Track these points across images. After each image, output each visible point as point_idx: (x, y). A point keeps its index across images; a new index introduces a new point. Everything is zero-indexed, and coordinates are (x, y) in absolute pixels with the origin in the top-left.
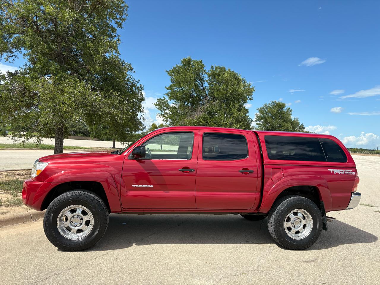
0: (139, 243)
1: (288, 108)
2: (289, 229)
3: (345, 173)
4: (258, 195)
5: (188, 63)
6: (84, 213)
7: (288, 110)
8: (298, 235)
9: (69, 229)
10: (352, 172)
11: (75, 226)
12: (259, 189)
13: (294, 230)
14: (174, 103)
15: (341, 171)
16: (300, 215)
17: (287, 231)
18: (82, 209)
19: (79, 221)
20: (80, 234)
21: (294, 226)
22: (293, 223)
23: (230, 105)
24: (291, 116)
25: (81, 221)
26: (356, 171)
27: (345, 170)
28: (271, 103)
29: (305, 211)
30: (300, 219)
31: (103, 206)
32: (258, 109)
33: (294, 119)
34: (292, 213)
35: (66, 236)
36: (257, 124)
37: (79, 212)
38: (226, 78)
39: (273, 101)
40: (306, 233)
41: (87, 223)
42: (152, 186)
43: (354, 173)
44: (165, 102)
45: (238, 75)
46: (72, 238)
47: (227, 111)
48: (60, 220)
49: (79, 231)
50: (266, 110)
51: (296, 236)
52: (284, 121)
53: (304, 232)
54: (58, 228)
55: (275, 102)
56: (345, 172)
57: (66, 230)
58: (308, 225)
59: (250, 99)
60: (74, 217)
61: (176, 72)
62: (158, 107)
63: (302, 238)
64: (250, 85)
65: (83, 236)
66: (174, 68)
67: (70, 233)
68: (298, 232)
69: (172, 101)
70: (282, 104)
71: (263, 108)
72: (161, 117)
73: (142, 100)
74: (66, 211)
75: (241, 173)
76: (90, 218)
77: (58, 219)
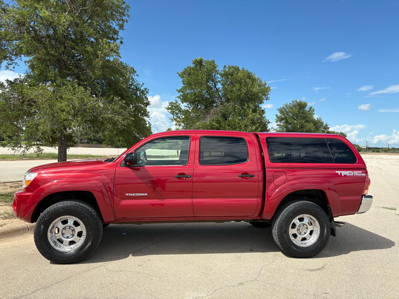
0: (135, 254)
1: (310, 107)
2: (295, 236)
3: (354, 175)
4: (260, 200)
5: (199, 63)
6: (76, 224)
7: (310, 109)
8: (304, 242)
9: (61, 241)
10: (362, 173)
11: (67, 238)
12: (261, 195)
13: (300, 237)
14: (186, 107)
15: (349, 173)
16: (306, 221)
17: (292, 238)
18: (74, 220)
19: (71, 233)
20: (72, 246)
21: (299, 233)
22: (299, 230)
23: (244, 106)
24: (314, 115)
25: (73, 233)
26: (366, 172)
27: (354, 172)
28: (292, 102)
29: (311, 216)
30: (306, 225)
31: (95, 216)
32: (279, 109)
33: (317, 118)
34: (297, 219)
35: (57, 248)
36: (278, 125)
37: (71, 222)
38: (239, 77)
39: (294, 100)
40: (312, 240)
41: (80, 234)
42: (146, 194)
43: (364, 175)
44: (178, 106)
45: (253, 74)
46: (64, 250)
47: (242, 113)
48: (51, 232)
49: (72, 243)
50: (287, 110)
51: (302, 244)
52: (307, 121)
53: (311, 239)
54: (49, 241)
55: (296, 101)
56: (354, 173)
57: (58, 242)
58: (315, 231)
59: (267, 99)
60: (66, 228)
61: (187, 74)
62: (170, 111)
63: (308, 245)
64: (265, 84)
65: (75, 248)
66: (185, 69)
67: (62, 245)
68: (304, 239)
69: (185, 104)
70: (304, 103)
71: (283, 108)
72: (173, 122)
73: (148, 104)
74: (57, 222)
75: (241, 178)
76: (82, 229)
77: (49, 231)
